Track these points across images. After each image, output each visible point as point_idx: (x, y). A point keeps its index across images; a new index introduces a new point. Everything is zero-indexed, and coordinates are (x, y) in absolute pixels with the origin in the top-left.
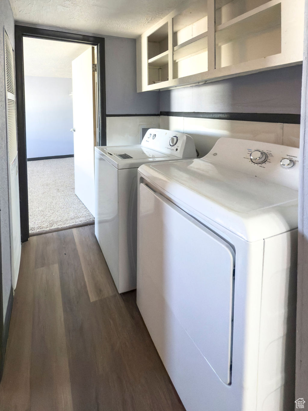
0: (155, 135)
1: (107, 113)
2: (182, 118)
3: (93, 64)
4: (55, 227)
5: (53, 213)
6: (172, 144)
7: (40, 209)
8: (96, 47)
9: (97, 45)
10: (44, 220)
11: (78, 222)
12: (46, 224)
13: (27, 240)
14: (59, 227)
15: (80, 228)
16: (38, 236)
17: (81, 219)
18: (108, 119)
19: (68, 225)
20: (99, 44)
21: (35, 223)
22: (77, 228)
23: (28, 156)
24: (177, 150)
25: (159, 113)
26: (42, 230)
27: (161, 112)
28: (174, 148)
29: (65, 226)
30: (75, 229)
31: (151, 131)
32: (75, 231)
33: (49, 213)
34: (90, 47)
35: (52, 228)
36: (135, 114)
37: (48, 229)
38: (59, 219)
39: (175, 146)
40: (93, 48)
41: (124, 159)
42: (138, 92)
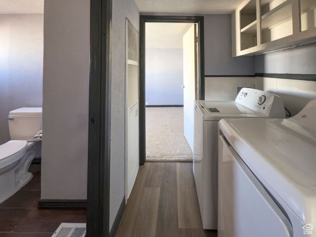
0: (247, 93)
1: (205, 74)
2: (275, 79)
3: (195, 37)
4: (164, 158)
5: (164, 148)
6: (260, 103)
7: (157, 143)
8: (197, 24)
9: (198, 22)
10: (158, 151)
11: (182, 158)
12: (158, 155)
13: (143, 164)
14: (167, 159)
15: (183, 163)
16: (151, 163)
17: (184, 156)
18: (206, 79)
19: (174, 159)
20: (199, 22)
21: (151, 153)
22: (181, 163)
23: (147, 104)
24: (264, 108)
25: (255, 75)
26: (155, 159)
27: (256, 74)
28: (262, 106)
29: (171, 159)
30: (178, 163)
31: (244, 90)
32: (178, 165)
33: (162, 147)
34: (193, 24)
35: (162, 159)
36: (231, 75)
37: (159, 159)
38: (168, 153)
39: (263, 104)
40: (195, 25)
41: (212, 112)
42: (233, 57)
